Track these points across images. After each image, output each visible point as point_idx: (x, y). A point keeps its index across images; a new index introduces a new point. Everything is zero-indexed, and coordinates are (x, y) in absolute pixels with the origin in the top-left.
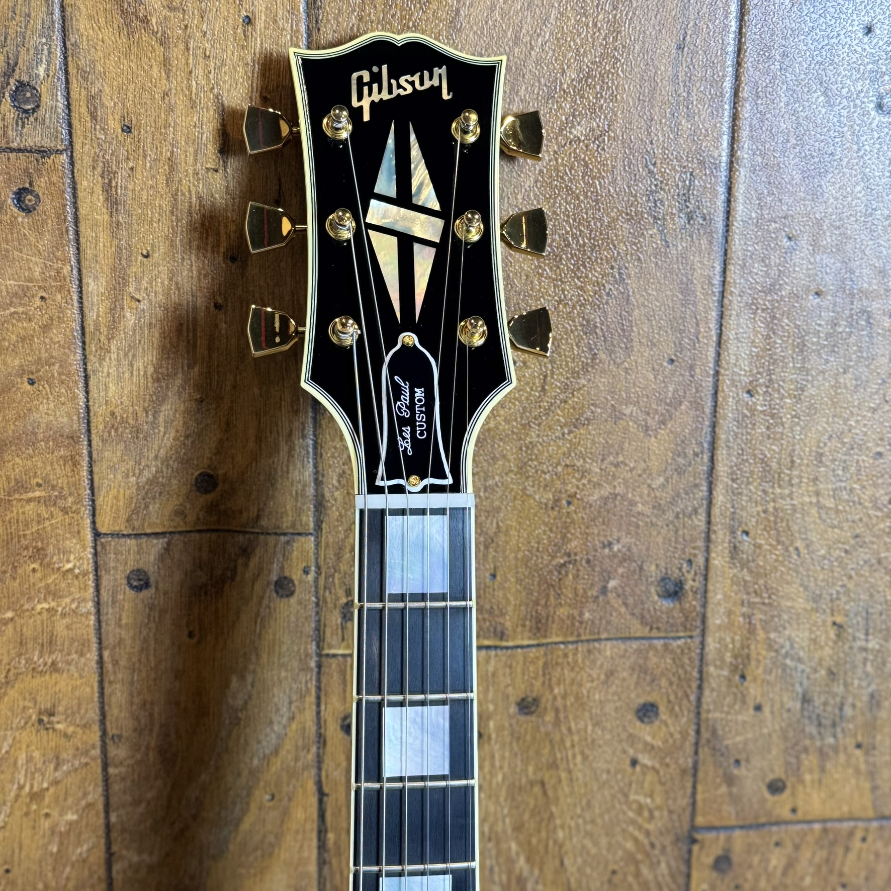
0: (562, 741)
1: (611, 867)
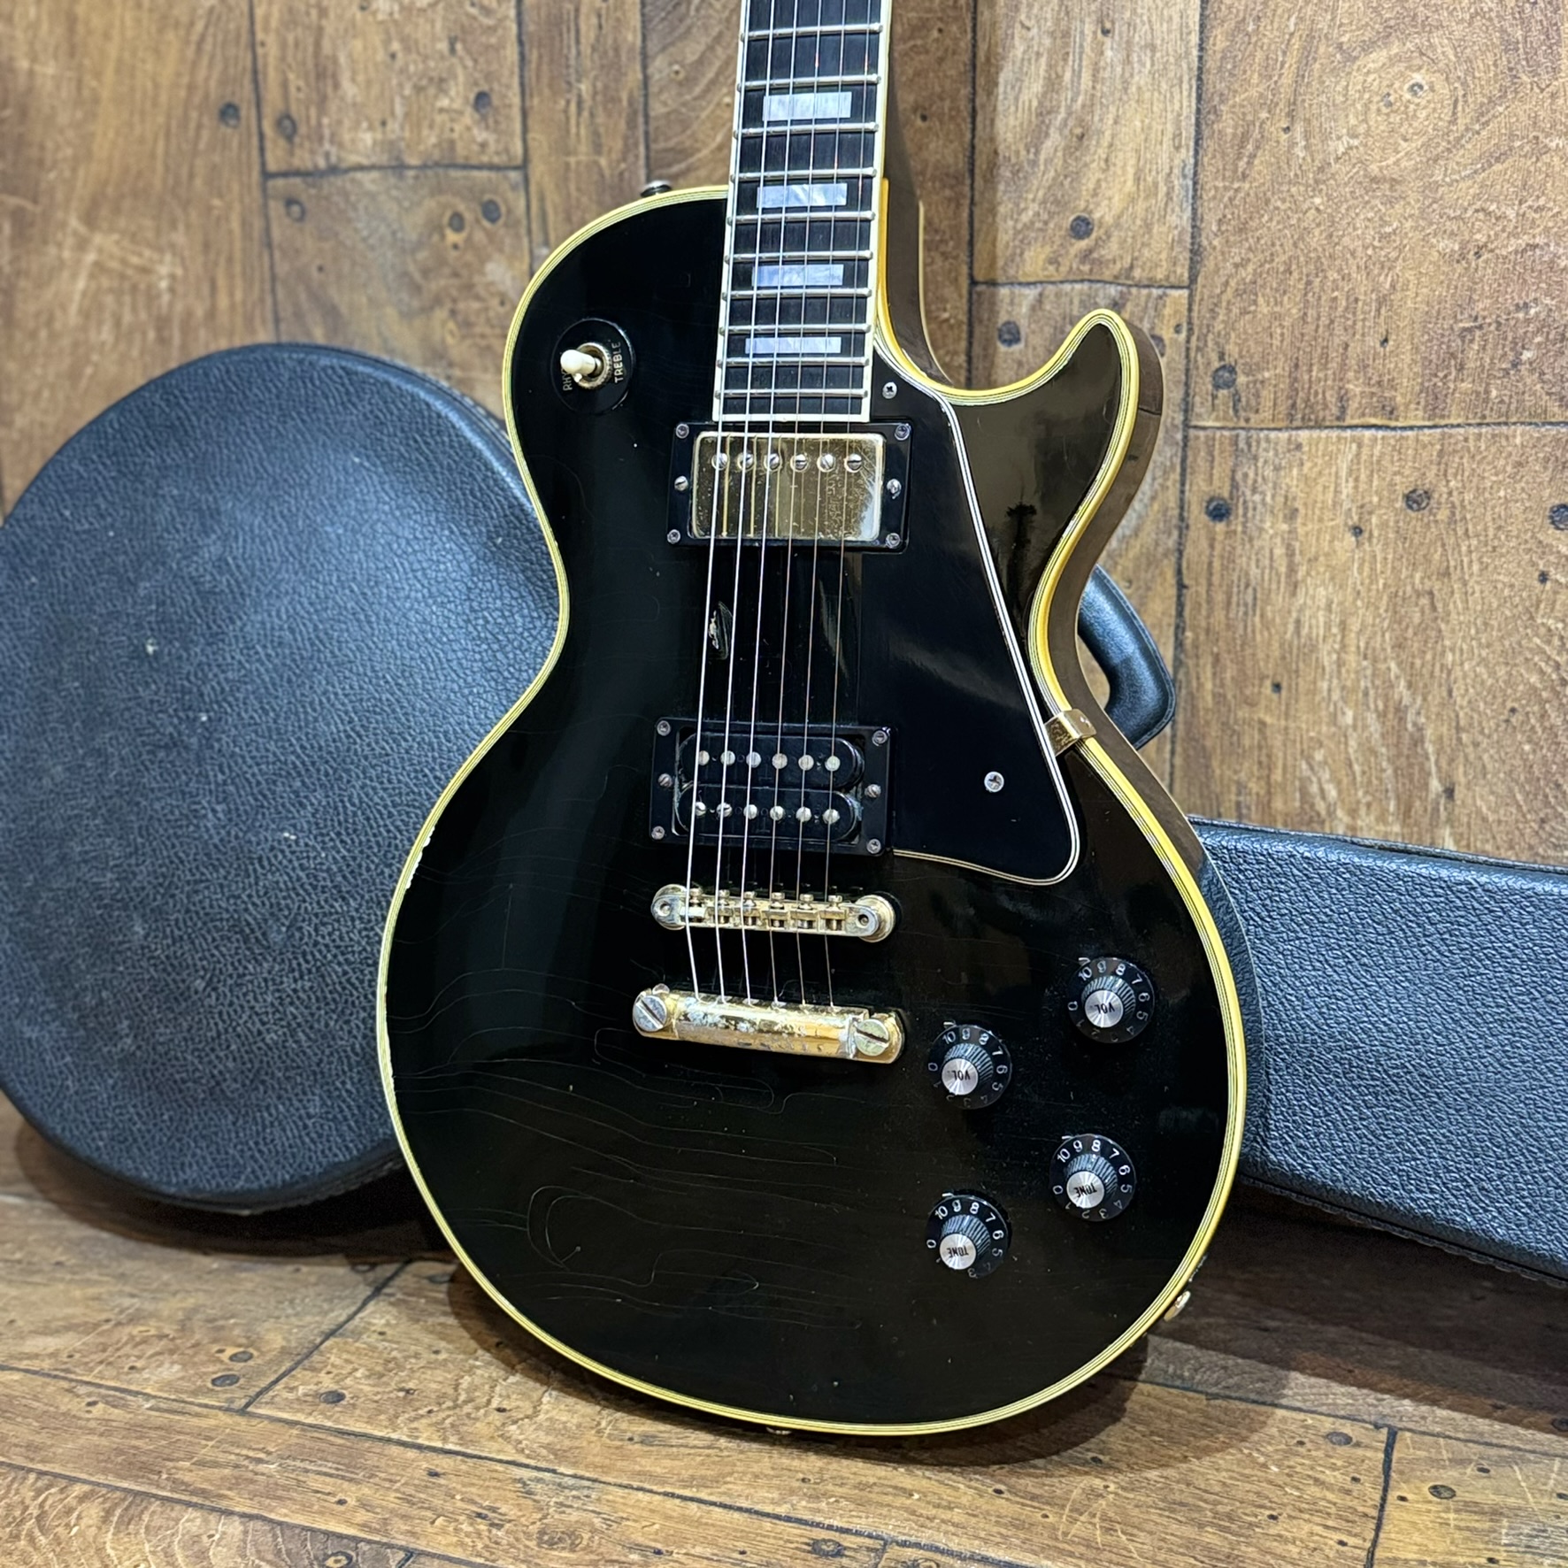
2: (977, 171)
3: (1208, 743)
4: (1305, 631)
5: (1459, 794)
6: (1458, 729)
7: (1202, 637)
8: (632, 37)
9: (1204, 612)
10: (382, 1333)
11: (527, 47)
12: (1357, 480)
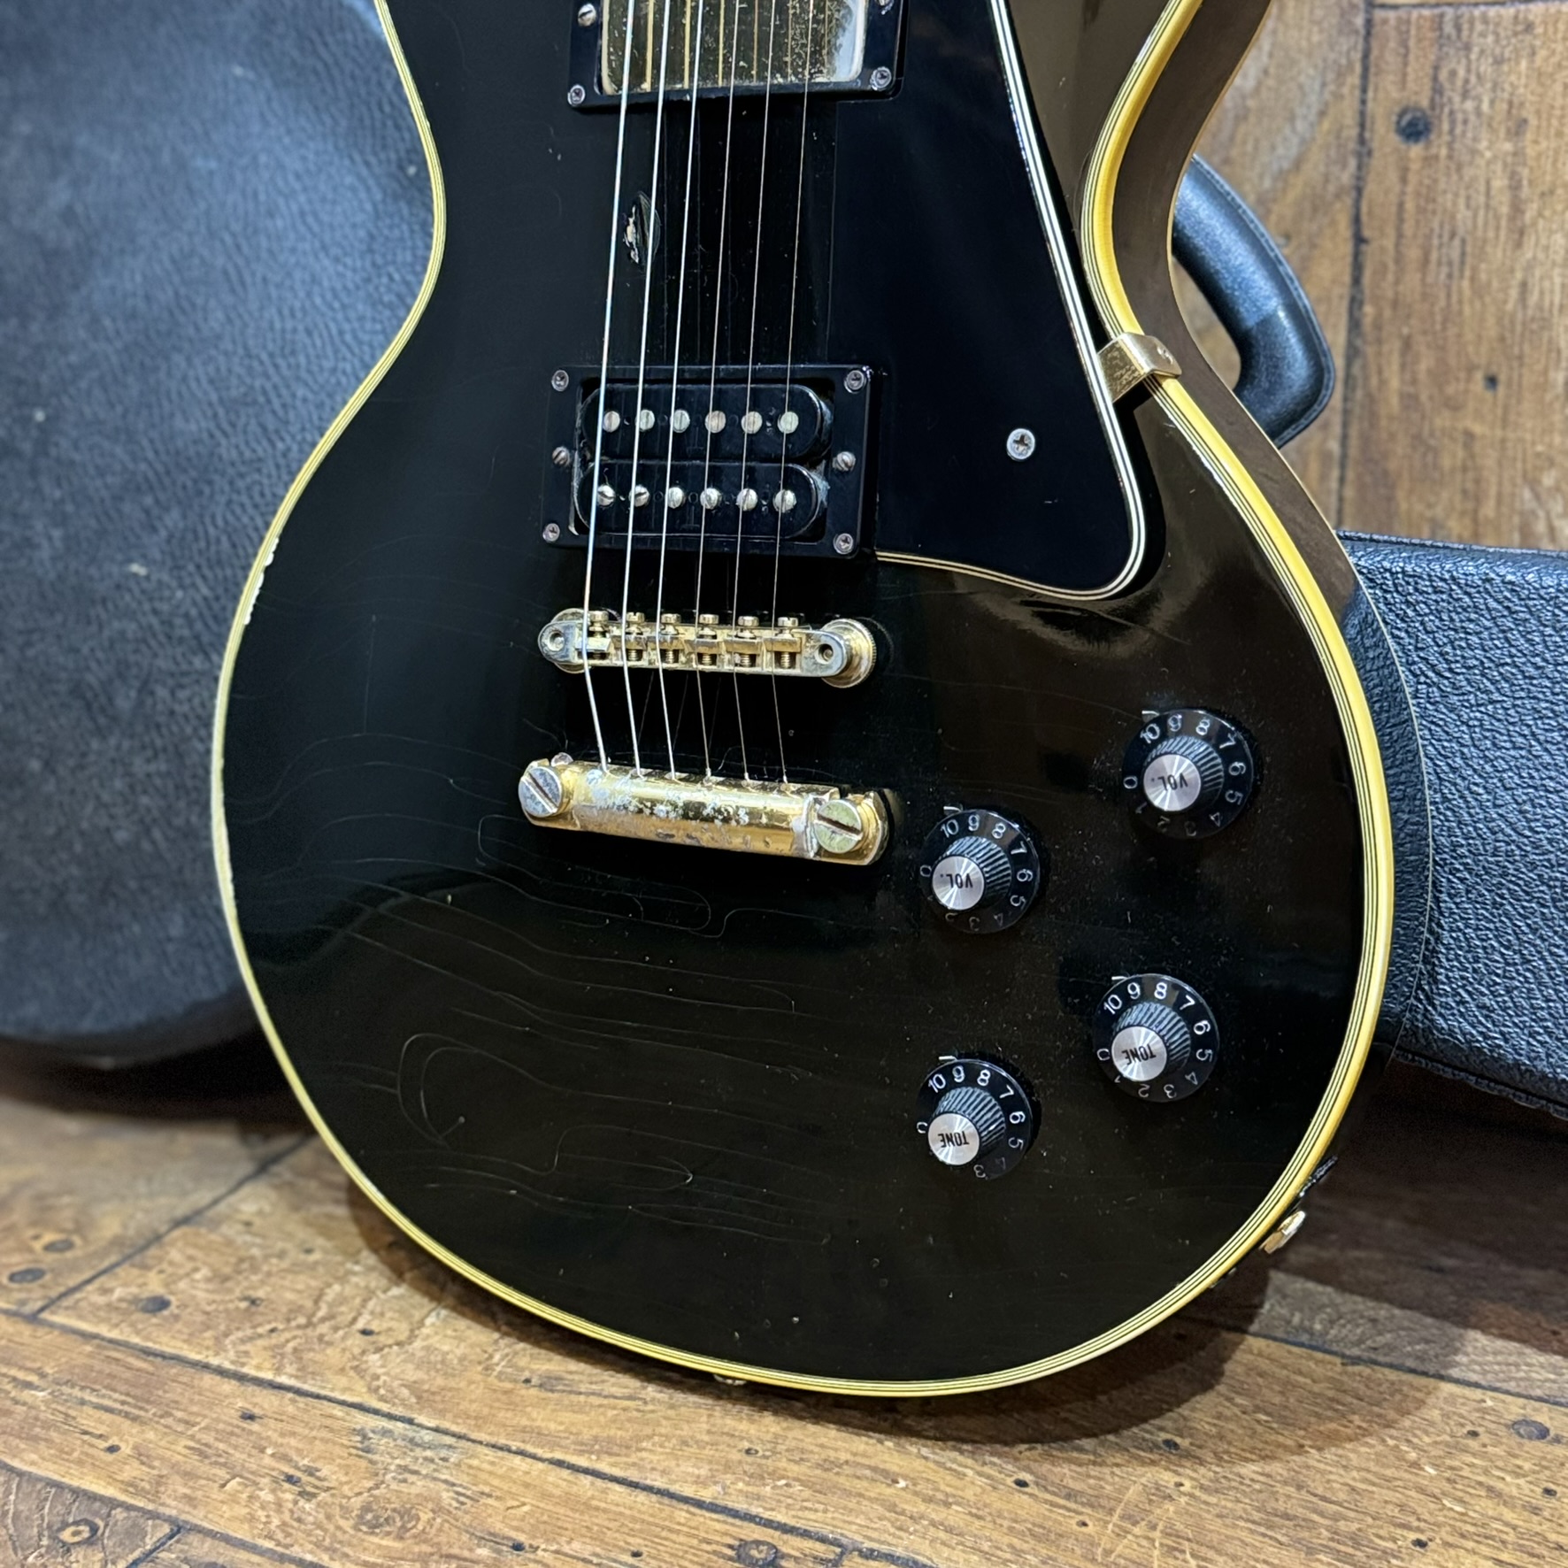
3: (1392, 465)
4: (1533, 299)
7: (1387, 313)
9: (1390, 277)
10: (248, 1224)
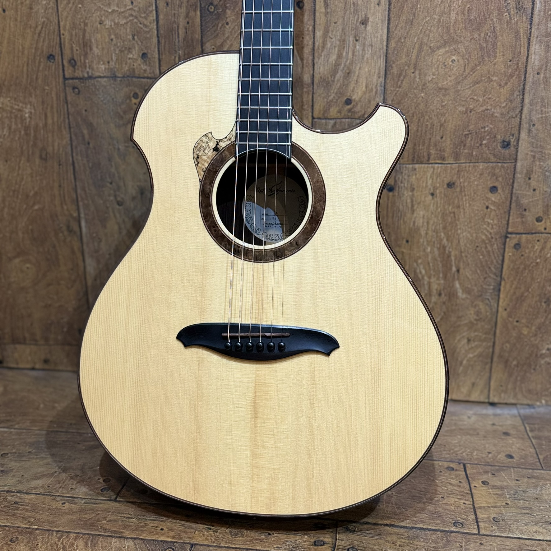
0: (462, 199)
1: (477, 244)
2: (315, 83)
5: (461, 271)
6: (461, 252)
8: (198, 36)
11: (160, 39)
12: (433, 179)
